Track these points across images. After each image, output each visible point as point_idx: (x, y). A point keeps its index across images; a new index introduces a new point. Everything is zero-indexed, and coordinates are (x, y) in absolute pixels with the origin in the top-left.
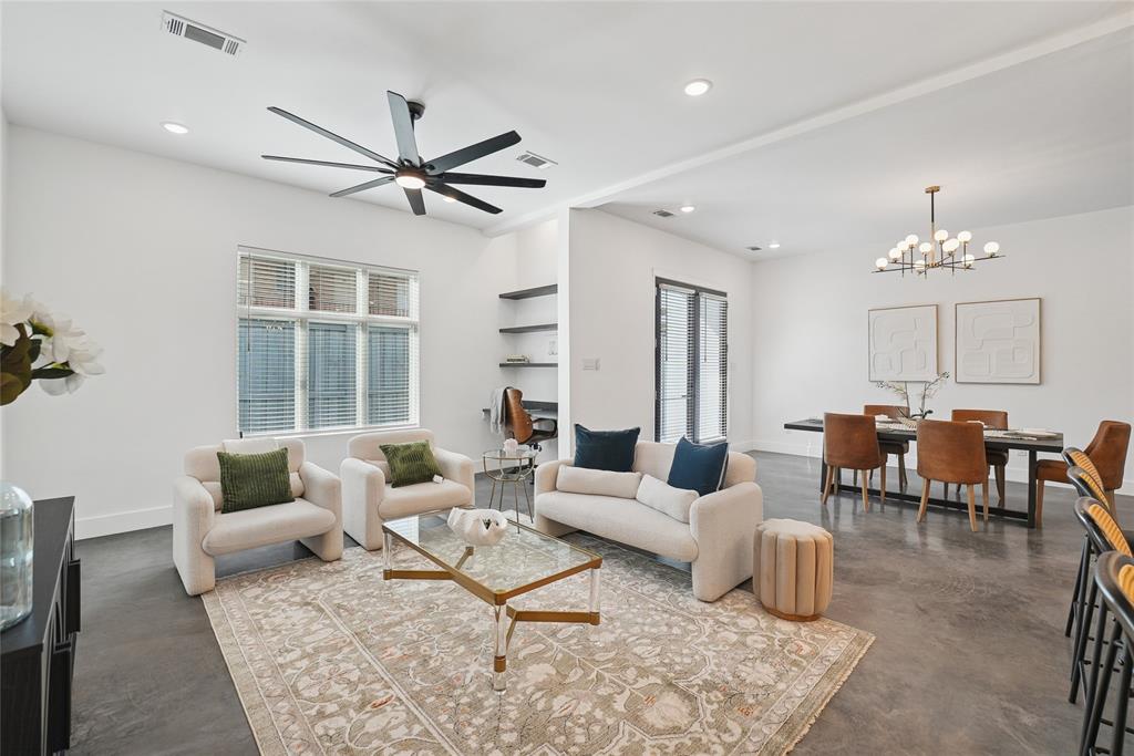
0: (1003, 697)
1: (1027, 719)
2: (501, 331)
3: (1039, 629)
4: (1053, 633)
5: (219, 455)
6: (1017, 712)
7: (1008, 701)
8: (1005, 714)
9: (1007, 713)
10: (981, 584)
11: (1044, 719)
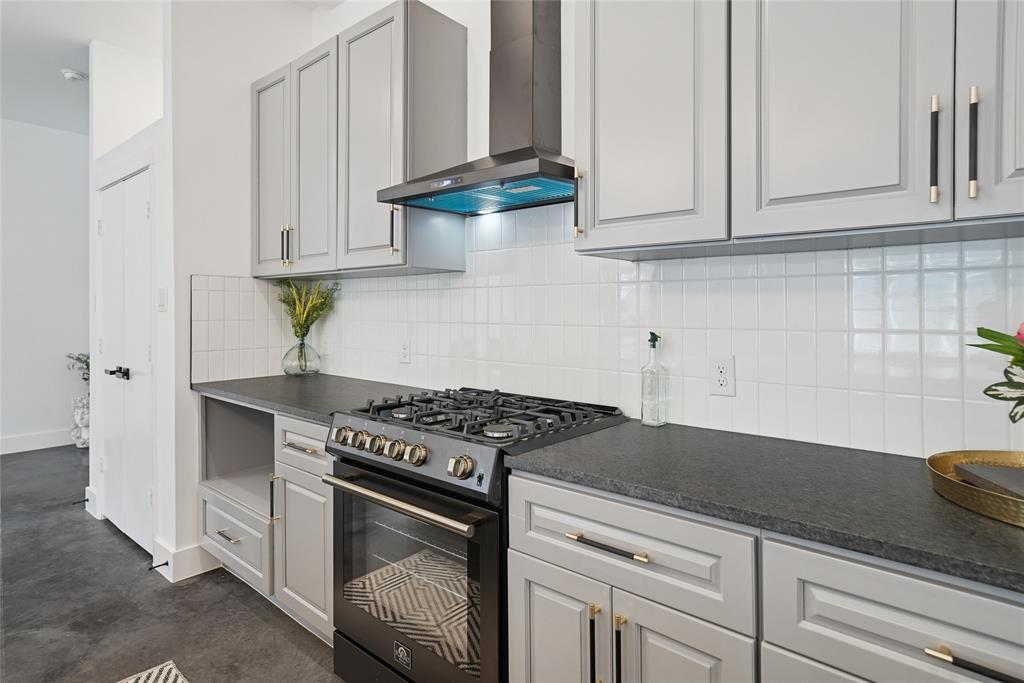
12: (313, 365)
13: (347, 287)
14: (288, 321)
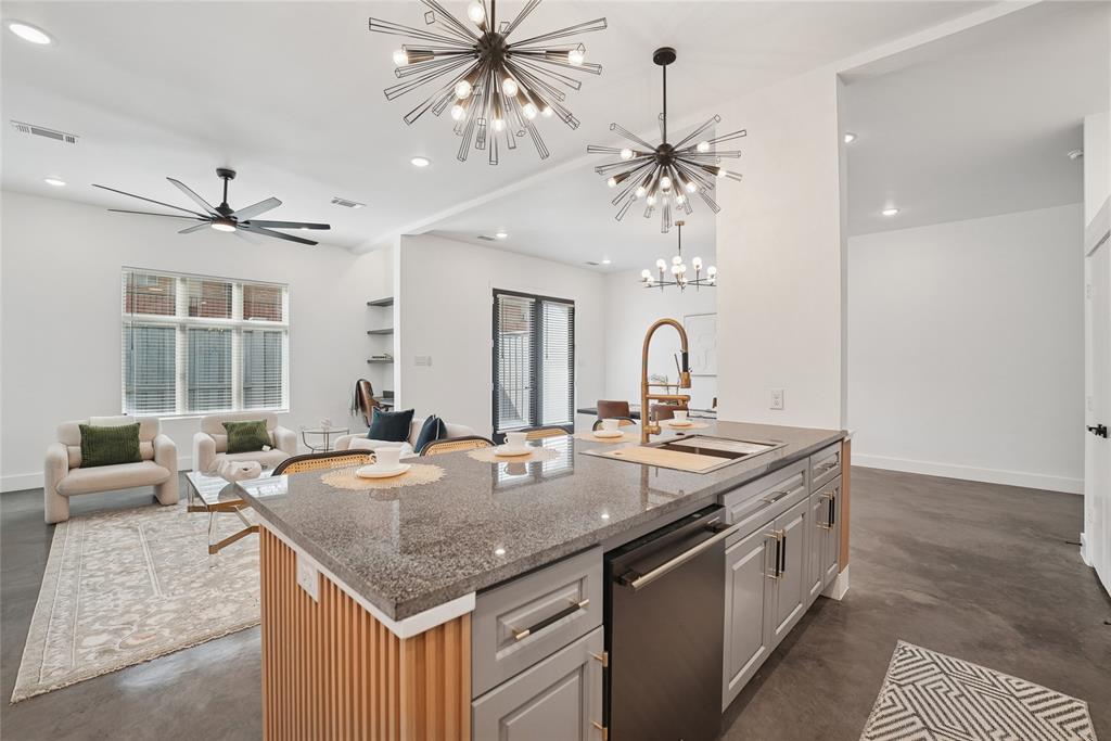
2: (369, 333)
5: (80, 426)
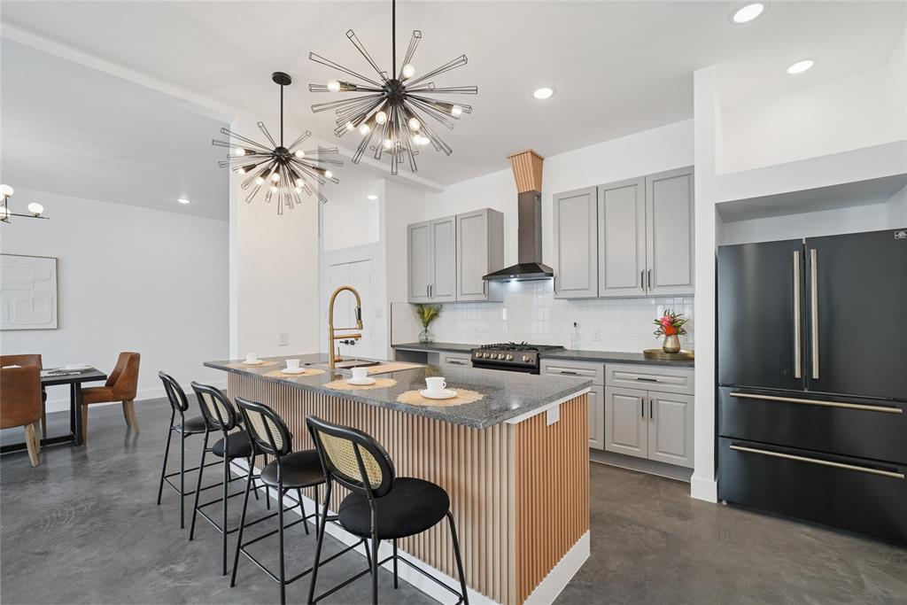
0: (157, 567)
1: (180, 568)
3: (140, 510)
4: (149, 508)
6: (172, 569)
7: (162, 567)
8: (167, 576)
9: (168, 575)
10: (77, 504)
11: (187, 561)
12: (430, 339)
13: (445, 307)
14: (421, 321)
